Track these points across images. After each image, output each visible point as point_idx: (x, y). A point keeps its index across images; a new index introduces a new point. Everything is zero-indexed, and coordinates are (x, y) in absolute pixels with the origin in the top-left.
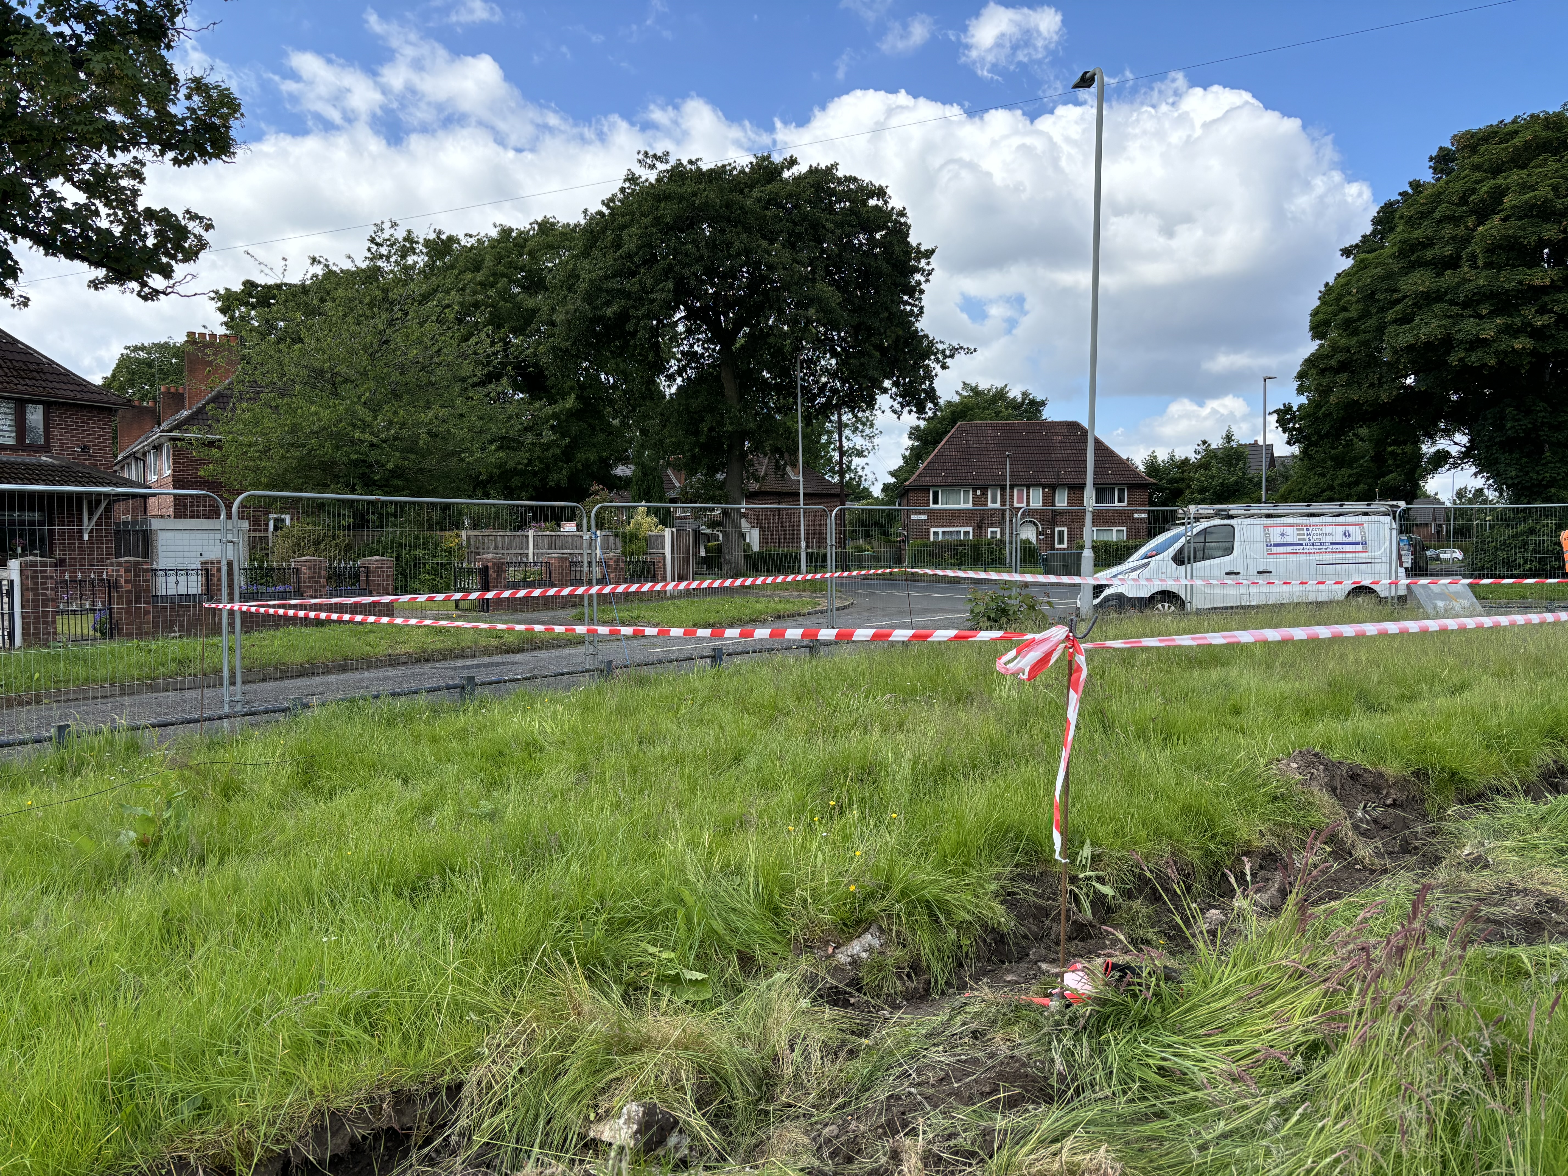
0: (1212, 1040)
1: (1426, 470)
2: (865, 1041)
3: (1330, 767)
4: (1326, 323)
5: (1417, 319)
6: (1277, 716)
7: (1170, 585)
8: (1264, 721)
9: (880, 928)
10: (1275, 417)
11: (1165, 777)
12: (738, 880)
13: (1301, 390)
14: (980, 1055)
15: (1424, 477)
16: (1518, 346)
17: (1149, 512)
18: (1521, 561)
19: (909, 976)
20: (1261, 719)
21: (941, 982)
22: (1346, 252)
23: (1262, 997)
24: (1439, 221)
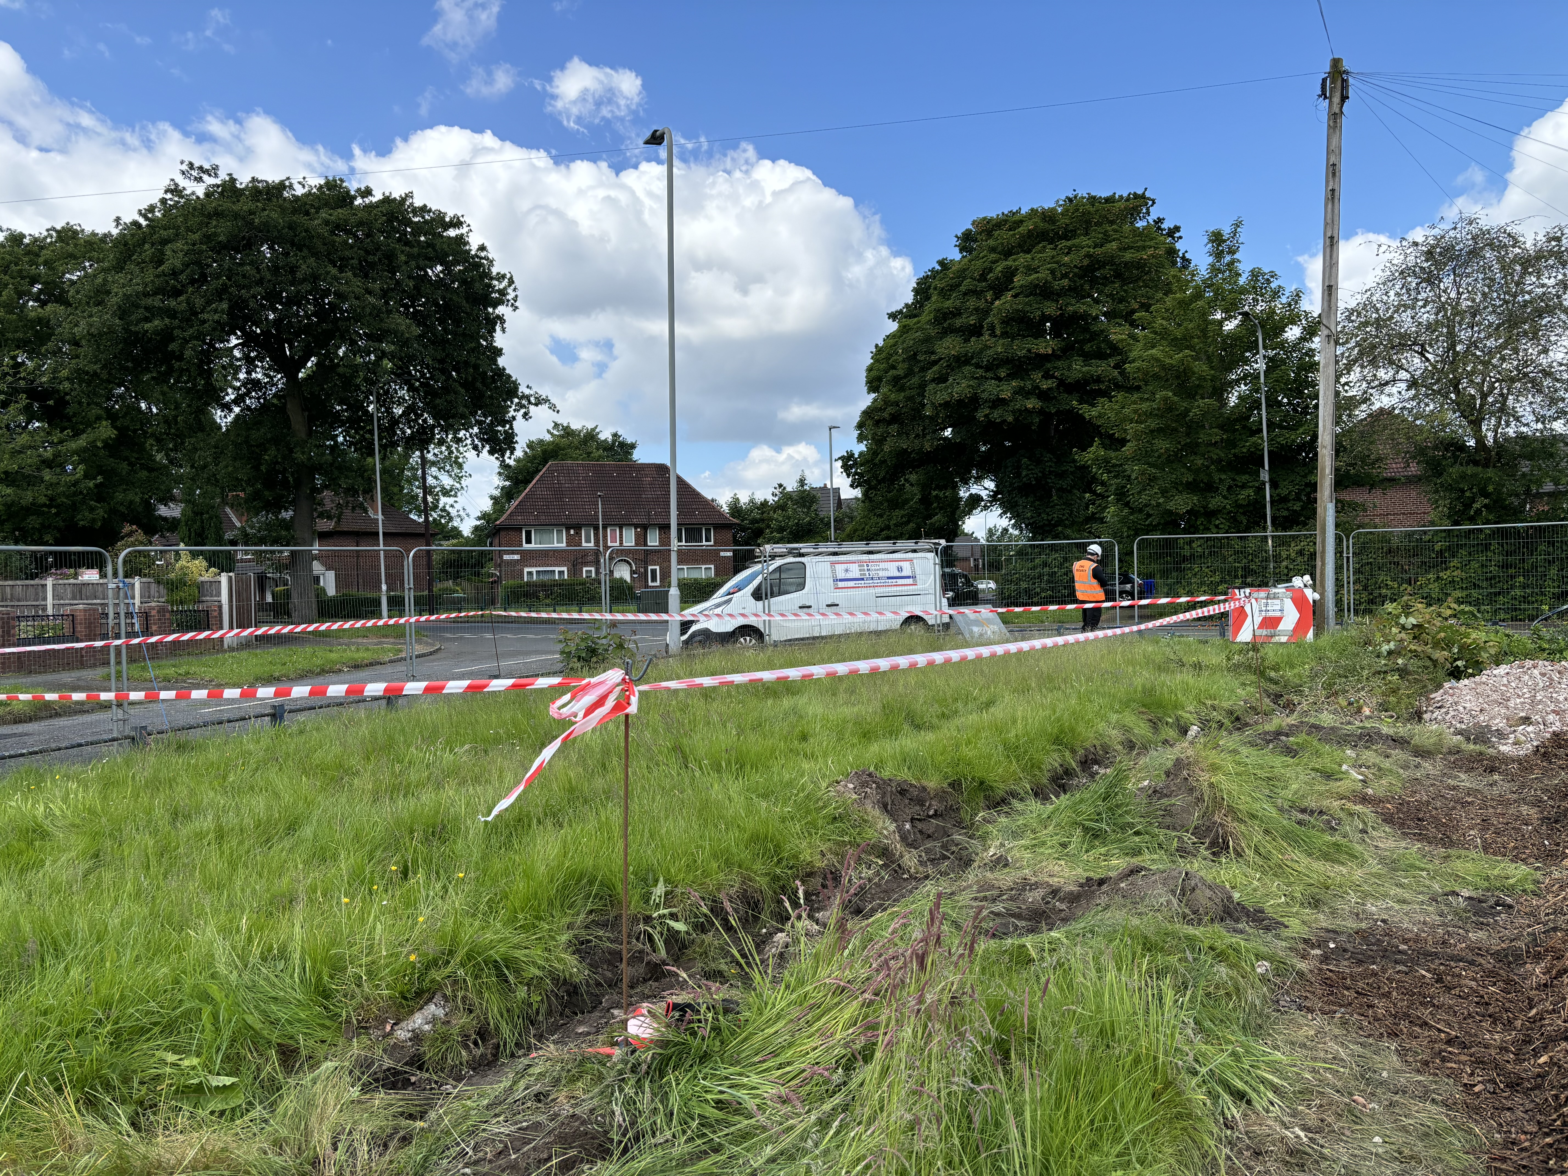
0: (765, 1066)
1: (963, 511)
2: (420, 1124)
3: (882, 785)
4: (879, 379)
5: (951, 379)
6: (839, 740)
7: (752, 621)
8: (828, 745)
9: (445, 996)
10: (840, 463)
11: (737, 806)
12: (281, 965)
13: (860, 439)
14: (542, 1118)
15: (961, 518)
16: (1030, 406)
17: (734, 551)
18: (1038, 590)
19: (476, 1043)
20: (825, 743)
21: (511, 1044)
22: (893, 316)
23: (809, 1017)
24: (965, 294)
